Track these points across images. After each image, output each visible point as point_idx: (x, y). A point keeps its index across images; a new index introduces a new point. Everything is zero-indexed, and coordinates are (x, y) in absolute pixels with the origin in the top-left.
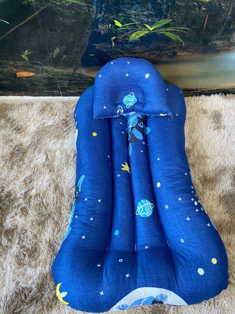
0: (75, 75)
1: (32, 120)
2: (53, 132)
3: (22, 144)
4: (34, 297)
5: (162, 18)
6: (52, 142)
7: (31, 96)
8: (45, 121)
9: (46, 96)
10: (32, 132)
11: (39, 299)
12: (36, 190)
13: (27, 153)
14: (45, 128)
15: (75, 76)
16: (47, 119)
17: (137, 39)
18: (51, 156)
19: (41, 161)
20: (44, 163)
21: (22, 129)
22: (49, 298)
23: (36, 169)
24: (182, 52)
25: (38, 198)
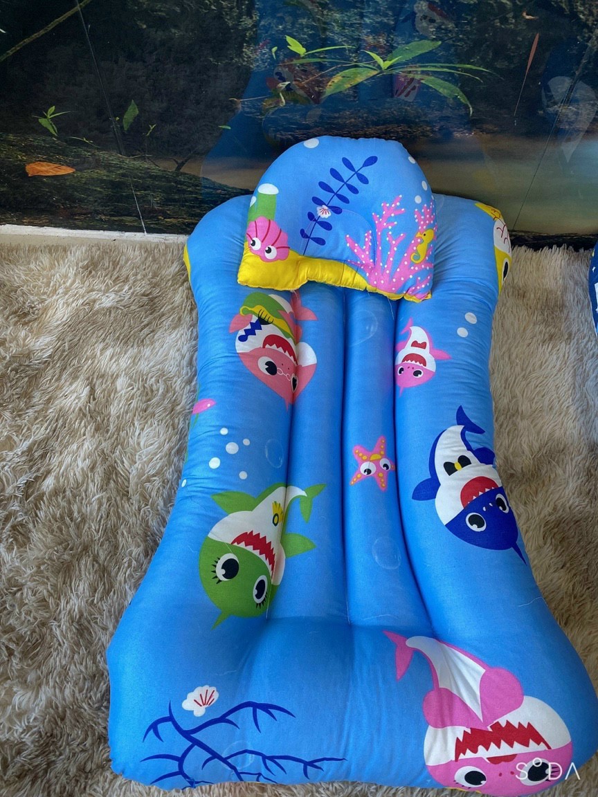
0: (181, 178)
1: (61, 291)
2: (114, 325)
3: (29, 354)
4: (26, 768)
5: (414, 37)
6: (109, 352)
7: (65, 227)
8: (94, 295)
9: (104, 229)
10: (59, 322)
11: (40, 774)
12: (57, 478)
13: (42, 379)
14: (94, 315)
15: (180, 181)
16: (99, 290)
18: (104, 390)
19: (77, 401)
20: (83, 408)
21: (34, 313)
22: (67, 774)
23: (60, 422)
24: (465, 131)
25: (60, 499)
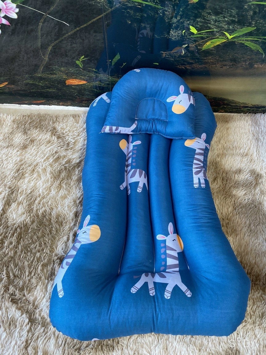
17: (211, 48)
